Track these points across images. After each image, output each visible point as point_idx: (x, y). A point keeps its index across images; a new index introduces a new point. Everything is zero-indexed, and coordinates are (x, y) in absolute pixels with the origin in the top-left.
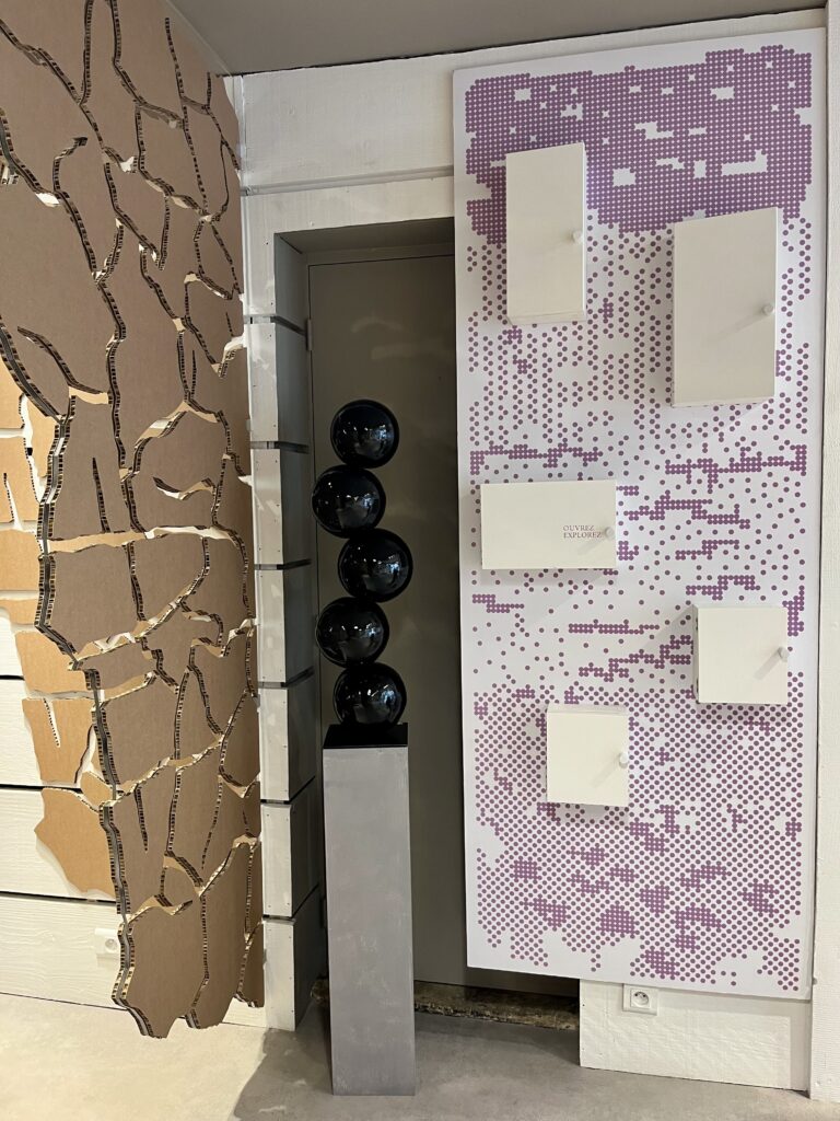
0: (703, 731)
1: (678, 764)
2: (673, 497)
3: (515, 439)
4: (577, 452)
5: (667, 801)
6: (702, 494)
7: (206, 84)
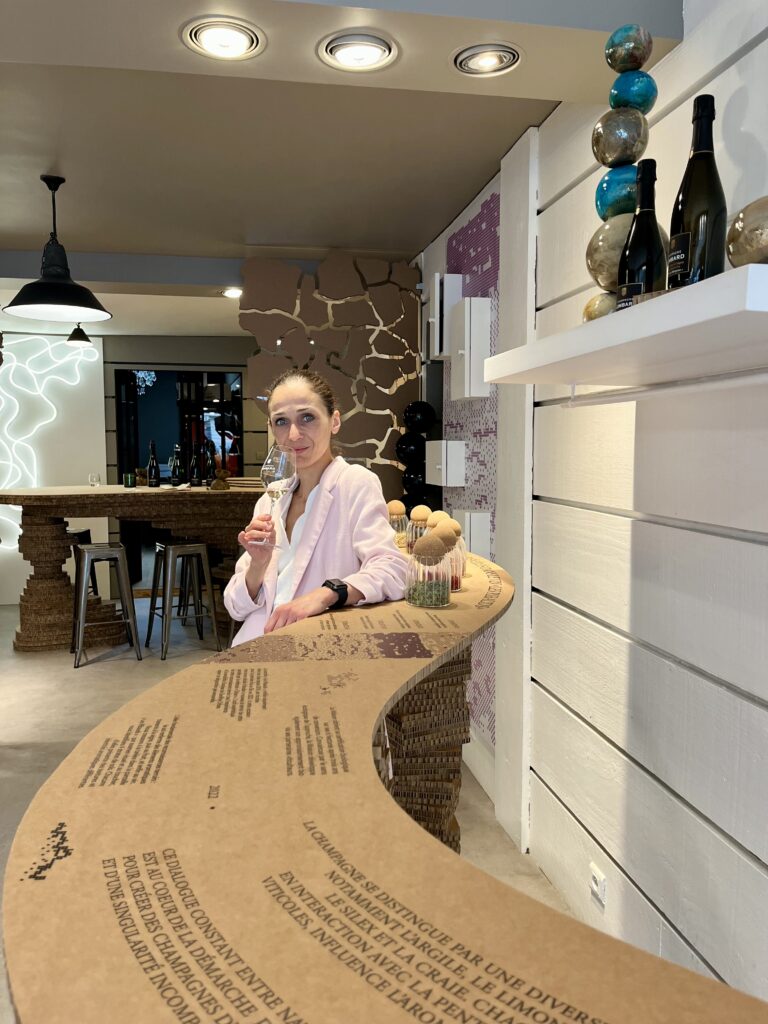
2: (474, 450)
4: (460, 425)
6: (479, 450)
7: (388, 271)
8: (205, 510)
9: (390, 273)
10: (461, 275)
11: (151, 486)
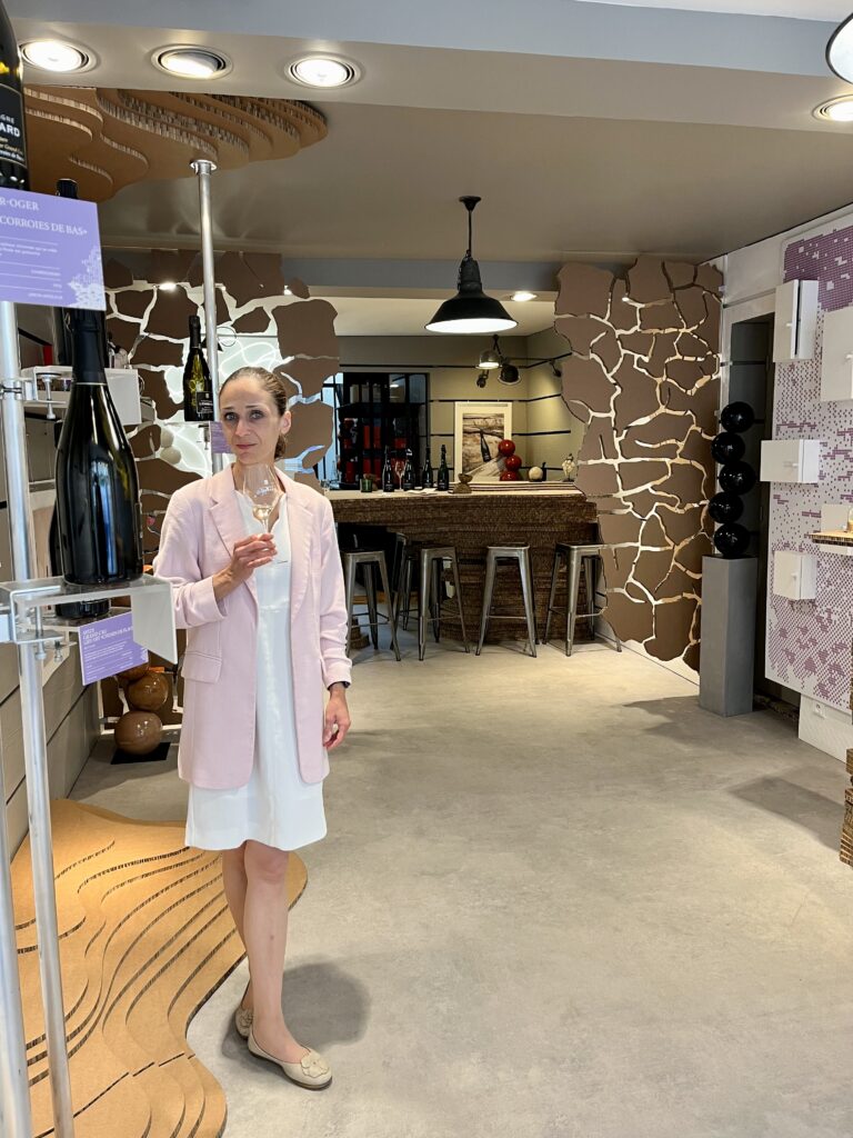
0: (842, 571)
1: (833, 588)
2: (839, 448)
3: (790, 419)
4: (809, 424)
5: (829, 607)
6: (848, 448)
7: (693, 274)
8: (445, 515)
9: (695, 277)
10: (817, 282)
11: (386, 491)
